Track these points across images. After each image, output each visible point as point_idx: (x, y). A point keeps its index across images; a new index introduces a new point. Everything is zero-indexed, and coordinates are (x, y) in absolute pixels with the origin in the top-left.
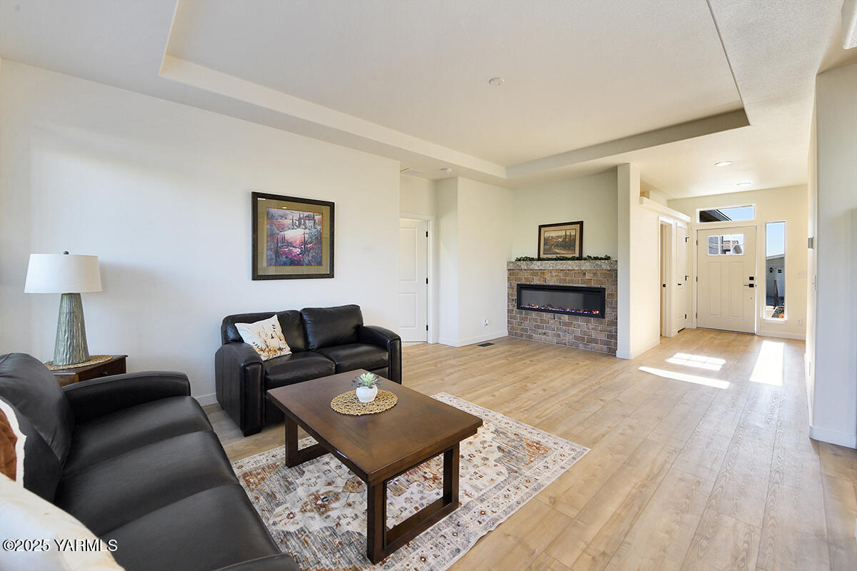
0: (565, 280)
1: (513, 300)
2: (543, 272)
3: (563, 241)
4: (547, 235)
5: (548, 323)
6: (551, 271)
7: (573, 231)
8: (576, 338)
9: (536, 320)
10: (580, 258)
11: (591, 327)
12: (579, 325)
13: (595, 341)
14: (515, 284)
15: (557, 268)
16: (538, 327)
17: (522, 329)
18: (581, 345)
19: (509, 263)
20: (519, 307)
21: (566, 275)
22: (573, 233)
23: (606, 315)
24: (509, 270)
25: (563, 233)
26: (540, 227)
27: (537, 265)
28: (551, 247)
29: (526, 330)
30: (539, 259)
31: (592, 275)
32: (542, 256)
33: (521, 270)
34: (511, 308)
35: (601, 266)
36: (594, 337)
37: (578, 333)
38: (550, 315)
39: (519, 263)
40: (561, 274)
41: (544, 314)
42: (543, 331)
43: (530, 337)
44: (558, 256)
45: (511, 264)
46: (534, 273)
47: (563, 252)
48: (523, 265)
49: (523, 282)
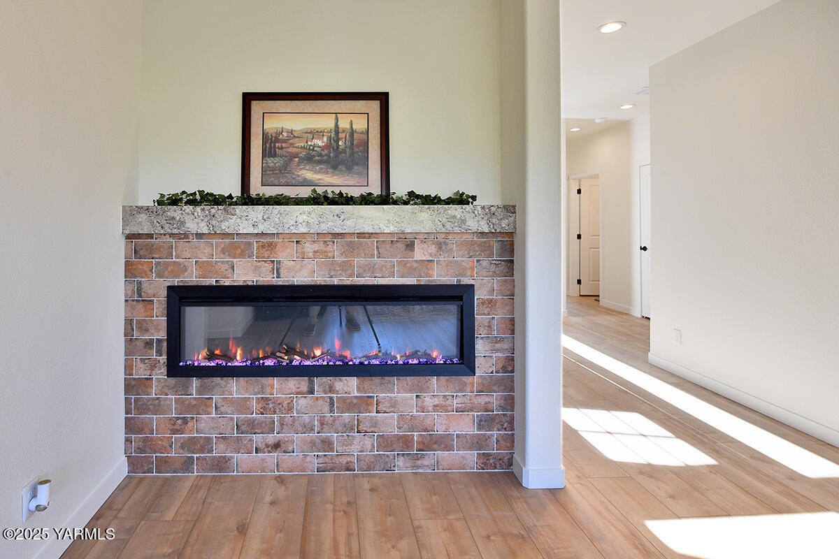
0: (346, 266)
1: (149, 344)
2: (267, 242)
3: (328, 146)
4: (272, 124)
5: (290, 409)
6: (298, 239)
7: (361, 119)
8: (385, 442)
9: (242, 405)
10: (386, 199)
11: (429, 401)
12: (394, 404)
13: (444, 442)
14: (157, 289)
15: (324, 228)
16: (253, 427)
17: (190, 444)
18: (400, 462)
19: (131, 212)
20: (177, 368)
21: (351, 249)
22: (360, 124)
23: (479, 362)
24: (130, 237)
25: (327, 123)
26: (249, 99)
27: (248, 220)
28: (286, 165)
29: (206, 445)
30: (247, 199)
31: (433, 249)
32: (256, 189)
33: (186, 236)
34: (141, 372)
35: (463, 221)
36: (440, 429)
37: (390, 424)
38: (293, 384)
39: (174, 212)
40: (335, 250)
41: (276, 381)
42: (271, 438)
43: (221, 464)
44: (320, 190)
45: (143, 217)
46: (236, 245)
47: (328, 179)
48: (195, 220)
49: (192, 277)
